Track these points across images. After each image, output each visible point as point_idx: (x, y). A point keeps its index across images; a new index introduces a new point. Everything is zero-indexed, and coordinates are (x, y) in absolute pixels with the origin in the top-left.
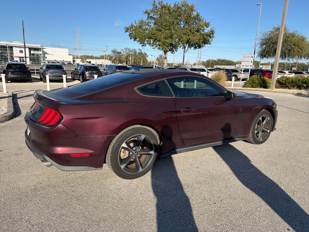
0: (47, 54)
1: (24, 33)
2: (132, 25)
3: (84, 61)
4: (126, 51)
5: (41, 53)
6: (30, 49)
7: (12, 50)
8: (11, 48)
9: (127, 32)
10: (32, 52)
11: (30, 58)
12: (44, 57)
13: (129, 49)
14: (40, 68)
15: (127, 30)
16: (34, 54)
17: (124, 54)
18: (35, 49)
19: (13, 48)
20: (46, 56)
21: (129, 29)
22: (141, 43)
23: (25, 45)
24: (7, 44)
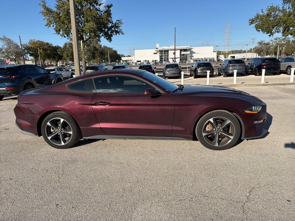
0: (194, 53)
1: (175, 38)
2: (257, 15)
3: (227, 57)
4: (276, 41)
5: (189, 53)
6: (181, 50)
7: (168, 53)
8: (168, 51)
9: (252, 24)
10: (182, 53)
11: (180, 58)
12: (191, 57)
13: (280, 38)
14: (191, 66)
15: (252, 22)
16: (184, 54)
17: (273, 45)
18: (185, 50)
19: (169, 51)
20: (193, 55)
21: (254, 20)
22: (268, 33)
23: (175, 48)
24: (163, 48)
